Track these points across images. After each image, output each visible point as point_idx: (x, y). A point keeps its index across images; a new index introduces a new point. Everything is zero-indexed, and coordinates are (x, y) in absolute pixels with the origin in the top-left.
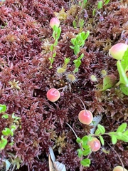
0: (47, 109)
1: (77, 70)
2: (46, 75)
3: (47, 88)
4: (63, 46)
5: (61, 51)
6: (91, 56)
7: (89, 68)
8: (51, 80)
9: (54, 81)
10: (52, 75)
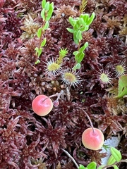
0: (33, 128)
1: (78, 66)
2: (29, 75)
3: (32, 95)
4: (56, 28)
5: (53, 36)
6: (100, 44)
7: (97, 62)
8: (39, 82)
9: (43, 84)
10: (39, 74)
